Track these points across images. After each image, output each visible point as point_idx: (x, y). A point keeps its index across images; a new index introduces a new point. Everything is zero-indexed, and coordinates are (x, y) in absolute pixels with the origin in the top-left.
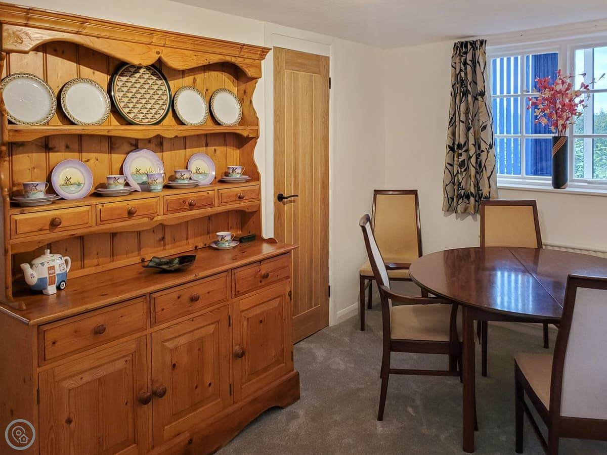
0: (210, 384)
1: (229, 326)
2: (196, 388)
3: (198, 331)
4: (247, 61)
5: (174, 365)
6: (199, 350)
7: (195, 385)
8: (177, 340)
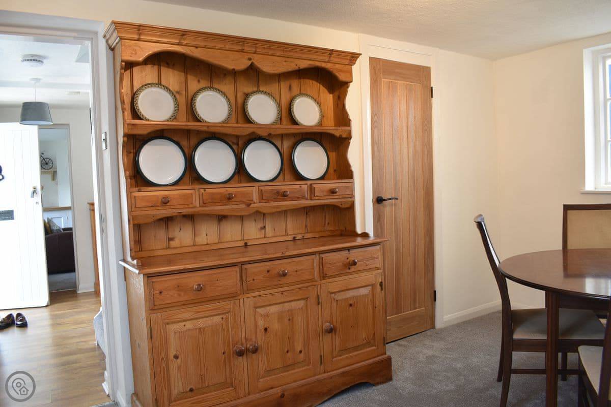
0: (301, 352)
1: (318, 303)
2: (287, 352)
3: (288, 304)
4: (338, 66)
5: (266, 329)
6: (289, 320)
7: (286, 350)
8: (268, 308)
